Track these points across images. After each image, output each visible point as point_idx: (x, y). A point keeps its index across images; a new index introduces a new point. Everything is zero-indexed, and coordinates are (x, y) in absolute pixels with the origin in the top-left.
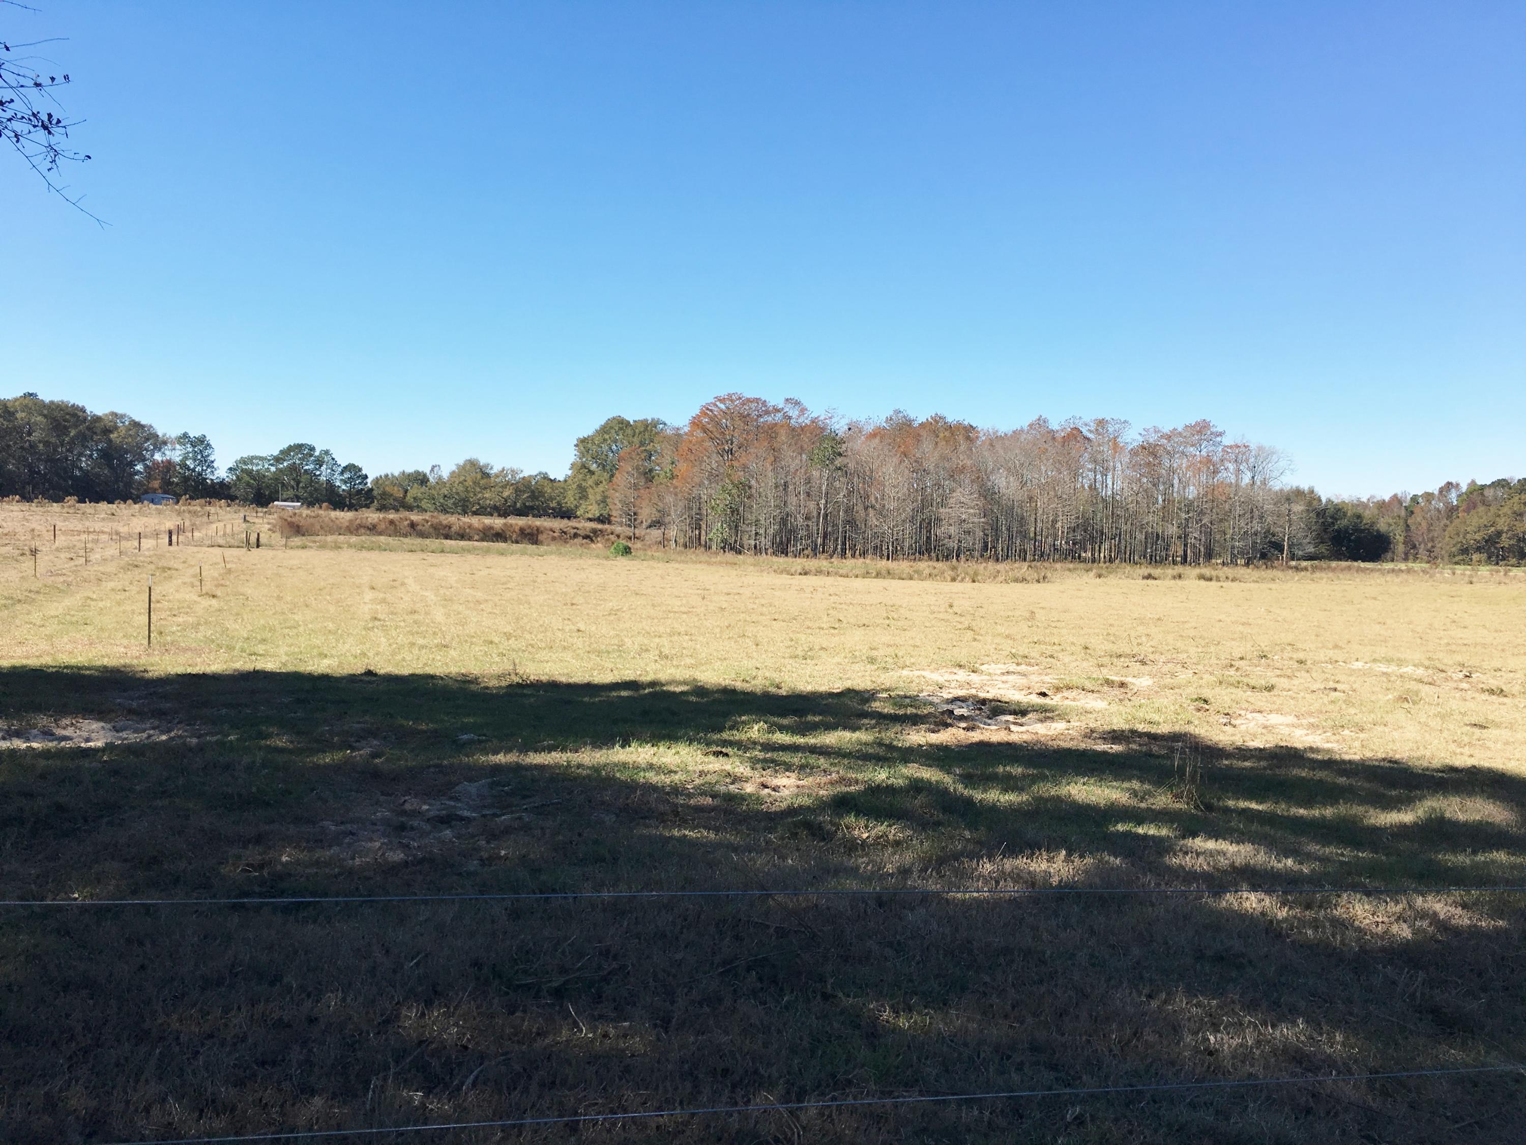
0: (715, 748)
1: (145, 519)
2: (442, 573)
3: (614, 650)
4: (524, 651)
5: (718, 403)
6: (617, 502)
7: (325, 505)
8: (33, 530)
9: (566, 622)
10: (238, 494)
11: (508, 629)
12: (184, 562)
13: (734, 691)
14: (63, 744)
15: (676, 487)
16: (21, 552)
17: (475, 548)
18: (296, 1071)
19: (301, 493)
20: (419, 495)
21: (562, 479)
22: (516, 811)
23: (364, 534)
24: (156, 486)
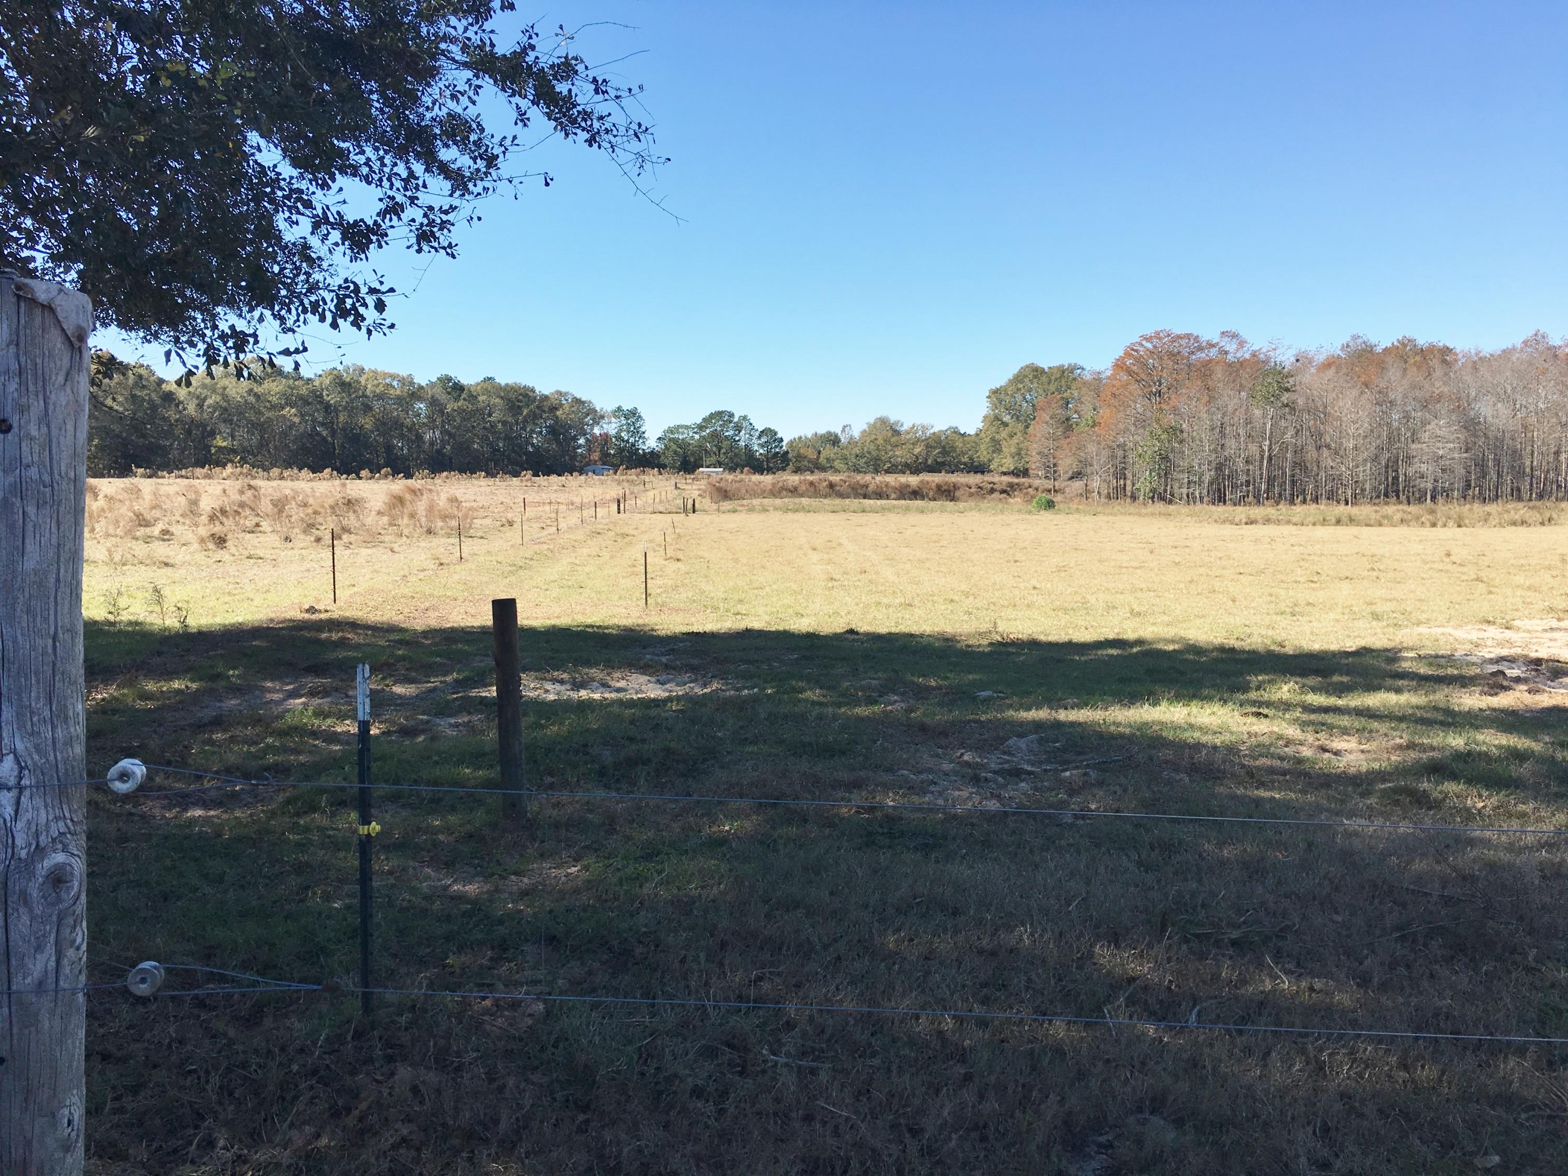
0: (1251, 709)
1: (592, 489)
2: (872, 533)
3: (1079, 608)
5: (1144, 342)
6: (1034, 453)
7: (746, 469)
9: (1017, 579)
10: (667, 462)
12: (635, 528)
14: (622, 695)
15: (1098, 436)
17: (894, 507)
20: (832, 455)
21: (972, 432)
22: (1078, 767)
23: (787, 497)
24: (596, 458)
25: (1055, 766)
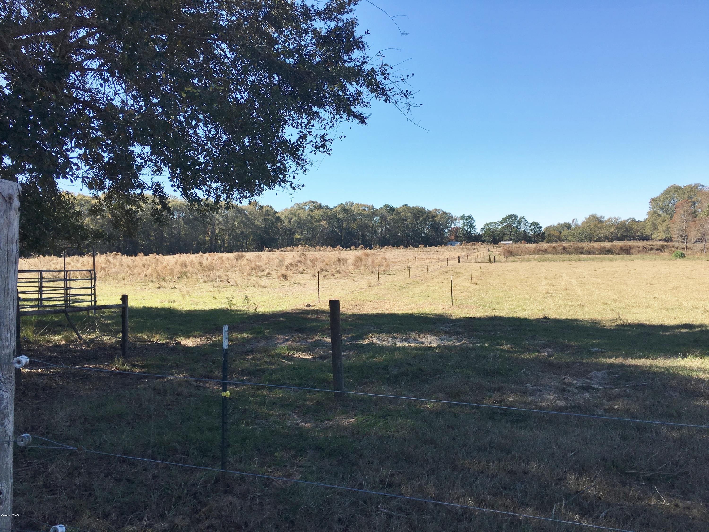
1: (449, 252)
2: (580, 271)
3: (676, 308)
4: (624, 308)
6: (675, 230)
7: (523, 242)
8: (408, 259)
9: (647, 293)
10: (485, 239)
11: (615, 297)
12: (465, 270)
14: (421, 345)
16: (404, 268)
17: (596, 258)
18: (519, 494)
19: (512, 237)
20: (567, 234)
21: (642, 220)
22: (623, 387)
23: (541, 254)
24: (453, 238)
25: (611, 386)
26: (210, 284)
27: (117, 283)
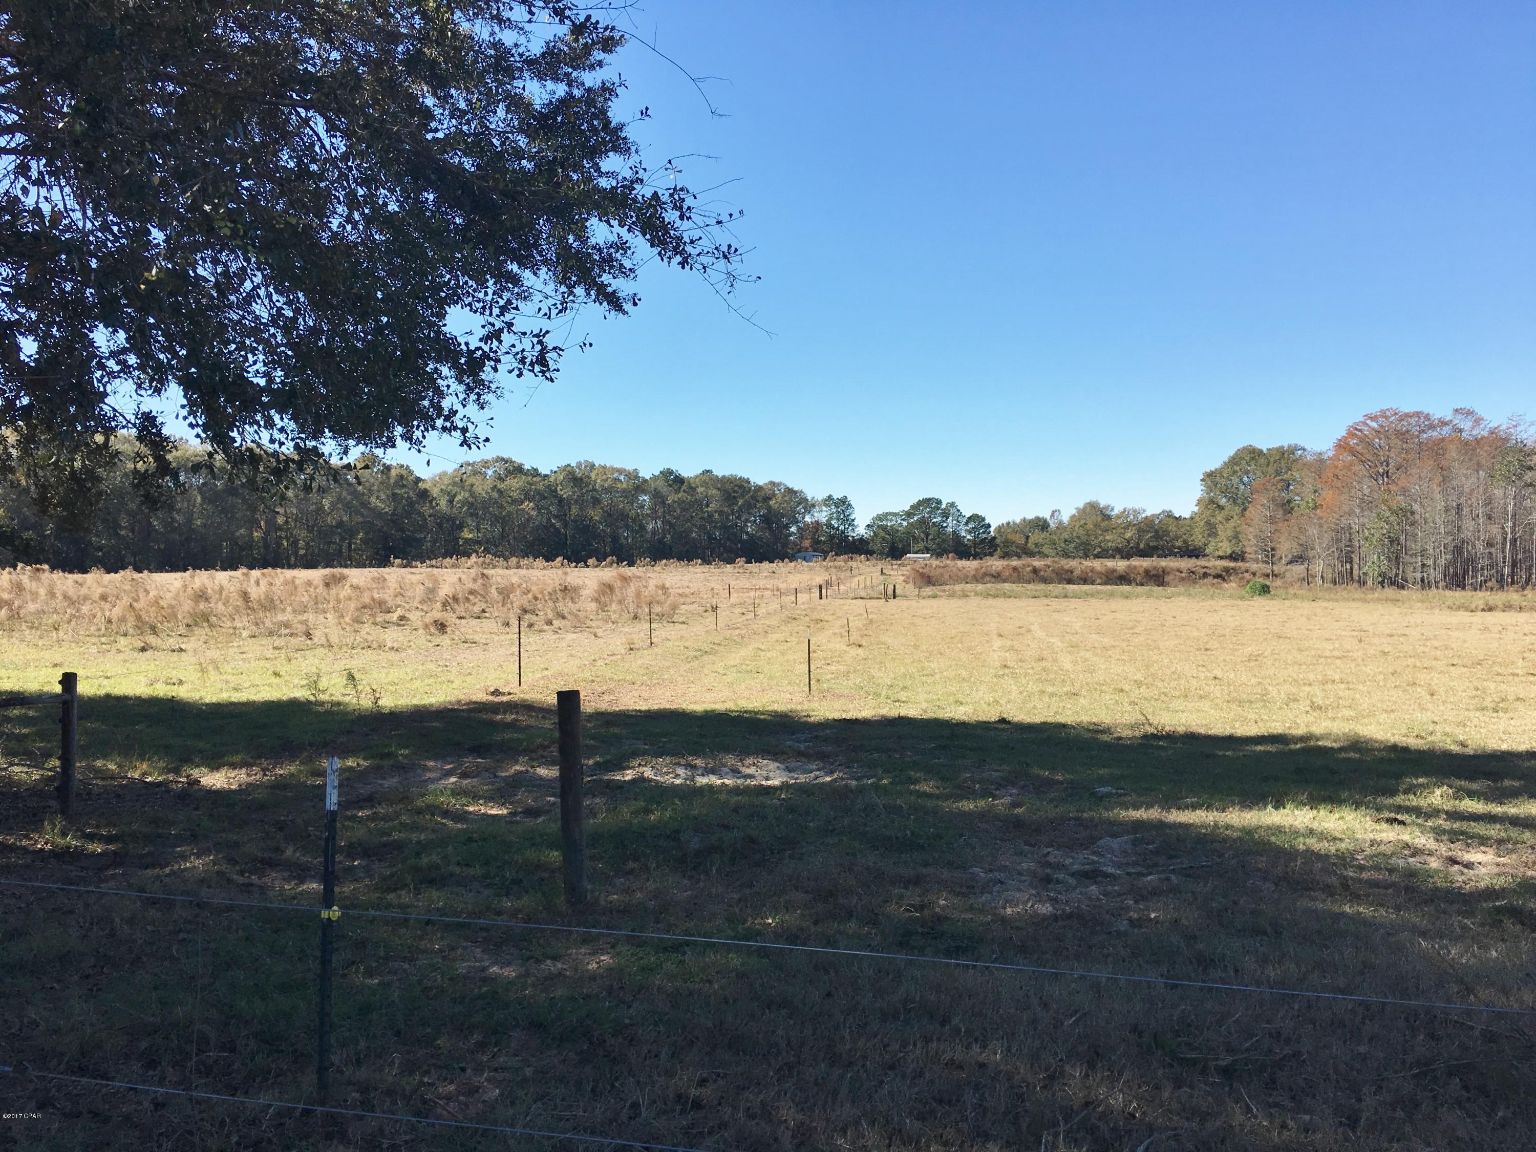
0: (1387, 815)
1: (799, 575)
2: (1066, 619)
3: (1257, 700)
4: (1156, 700)
5: (1368, 422)
6: (1251, 537)
7: (951, 555)
8: (712, 589)
9: (1200, 668)
10: (875, 548)
11: (1139, 676)
12: (833, 614)
13: (1406, 750)
14: (749, 781)
15: (1321, 518)
16: (704, 609)
17: (1098, 592)
18: (971, 1113)
19: (930, 544)
20: (1040, 540)
21: (1188, 516)
22: (1163, 872)
23: (990, 582)
24: (807, 545)
25: (1139, 869)
26: (264, 641)
27: (41, 638)
